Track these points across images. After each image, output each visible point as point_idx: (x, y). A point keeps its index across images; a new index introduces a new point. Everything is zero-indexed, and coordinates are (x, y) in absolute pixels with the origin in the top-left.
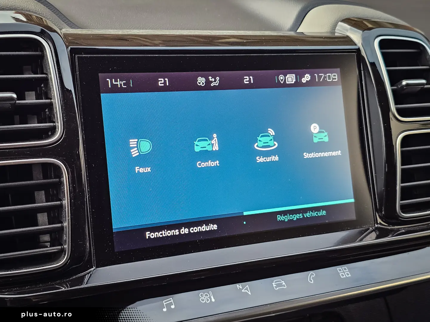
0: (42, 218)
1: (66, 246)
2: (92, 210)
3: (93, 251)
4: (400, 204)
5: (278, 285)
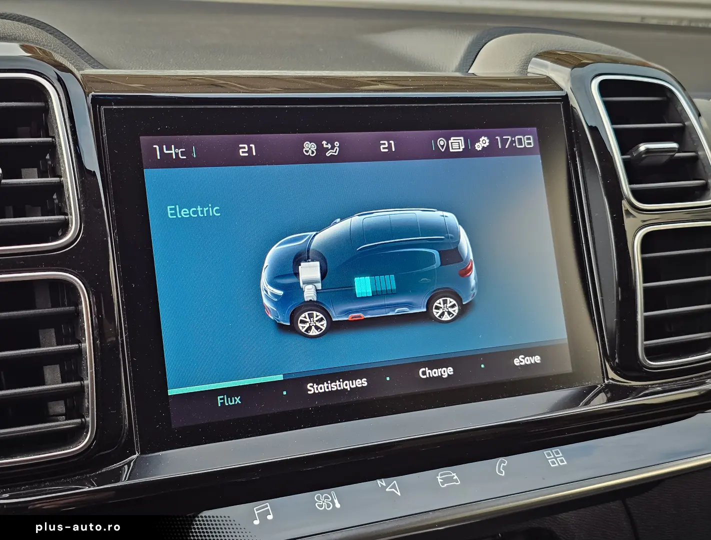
1: (89, 419)
2: (132, 360)
3: (135, 427)
4: (644, 346)
5: (446, 480)
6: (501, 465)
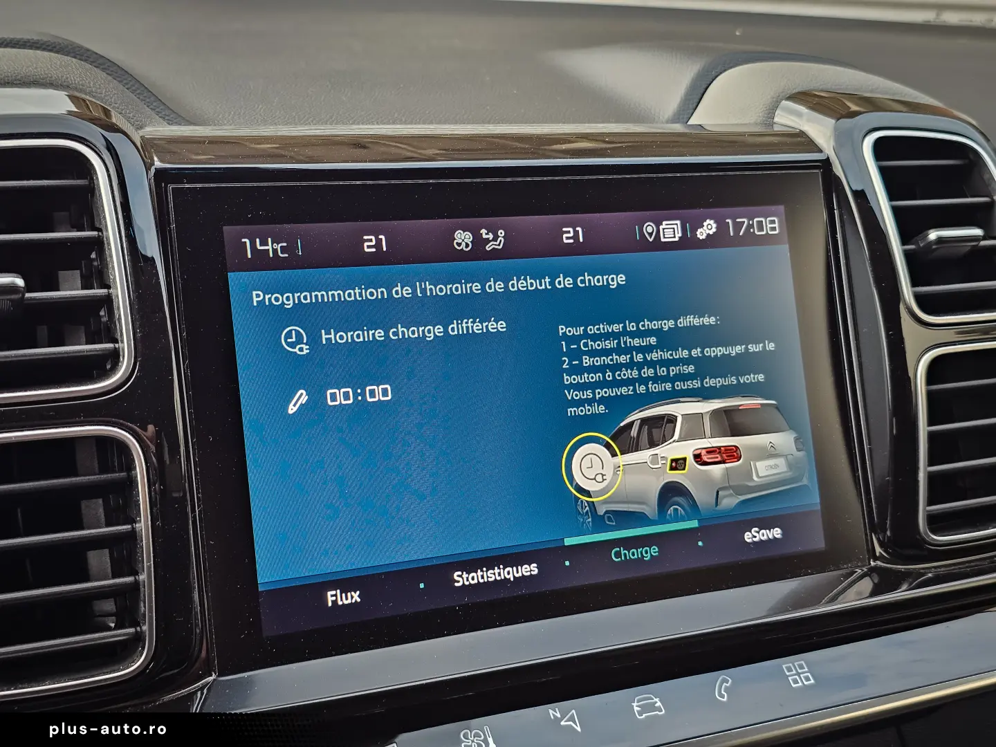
0: (99, 560)
1: (145, 628)
3: (211, 637)
4: (926, 513)
5: (644, 709)
6: (723, 683)
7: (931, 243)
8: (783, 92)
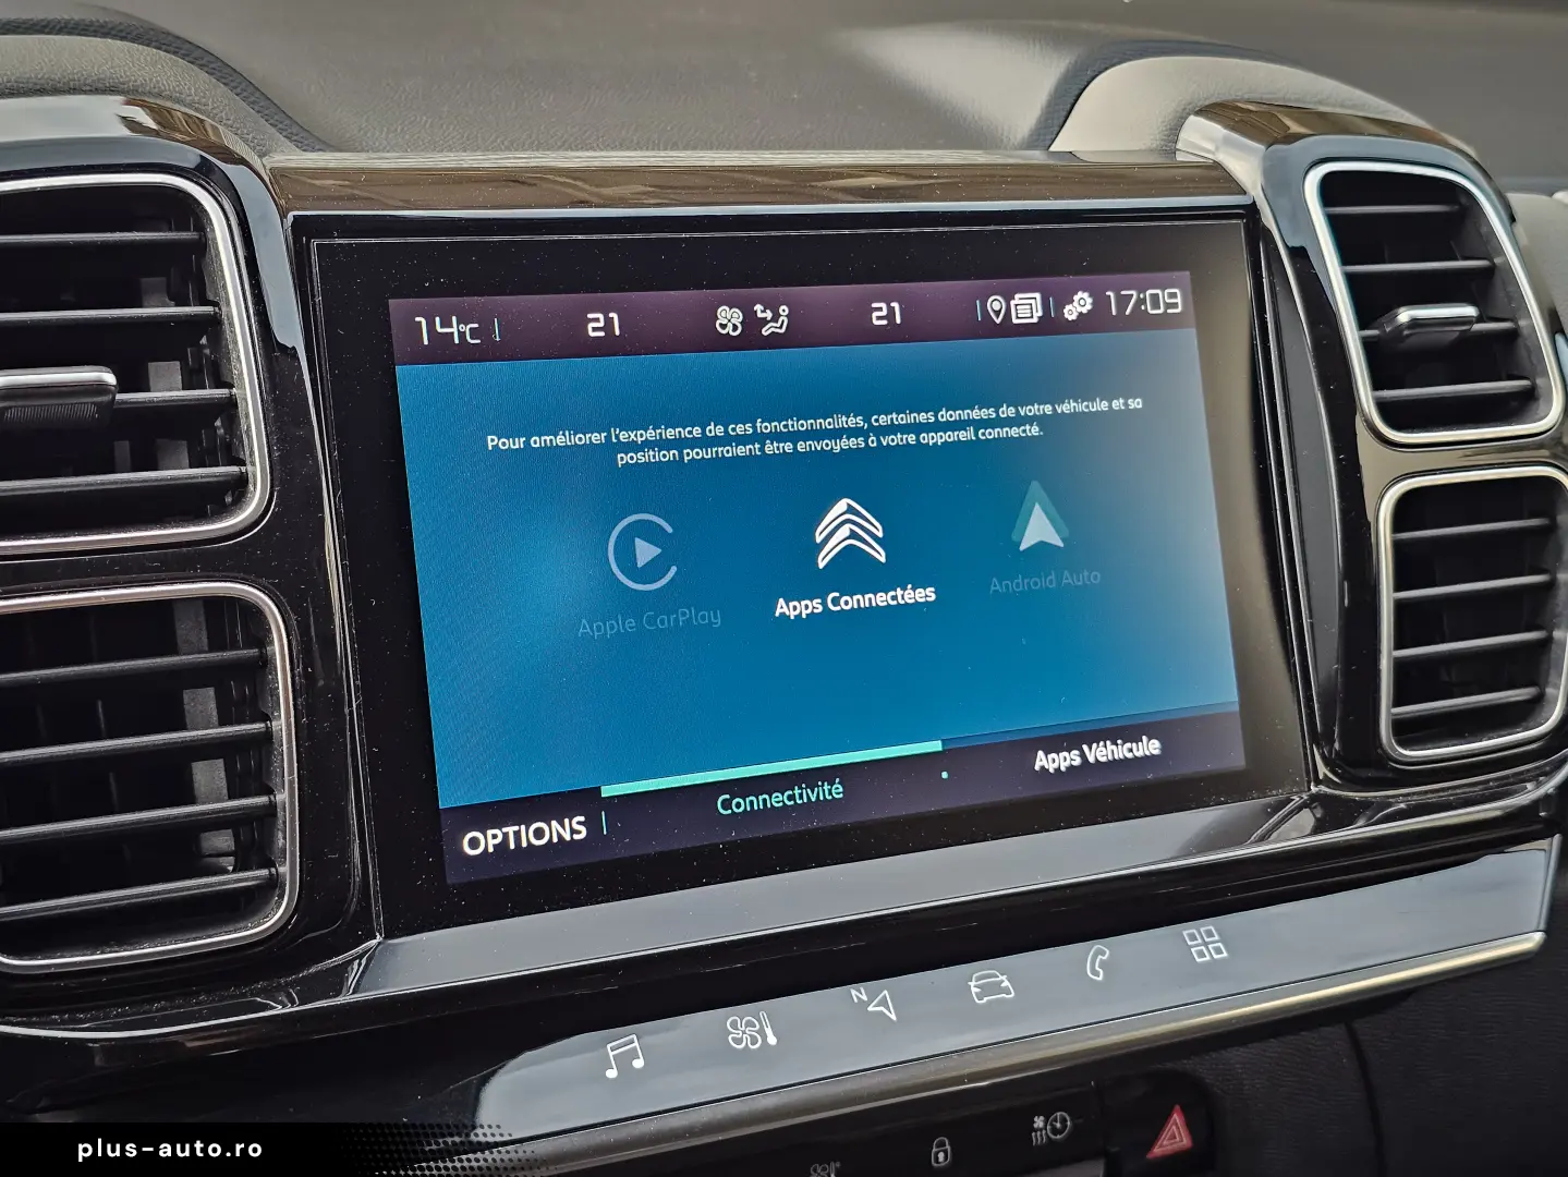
0: (209, 775)
1: (284, 869)
2: (370, 748)
3: (375, 884)
4: (1392, 717)
5: (986, 990)
6: (1095, 957)
7: (1400, 328)
8: (1190, 104)
